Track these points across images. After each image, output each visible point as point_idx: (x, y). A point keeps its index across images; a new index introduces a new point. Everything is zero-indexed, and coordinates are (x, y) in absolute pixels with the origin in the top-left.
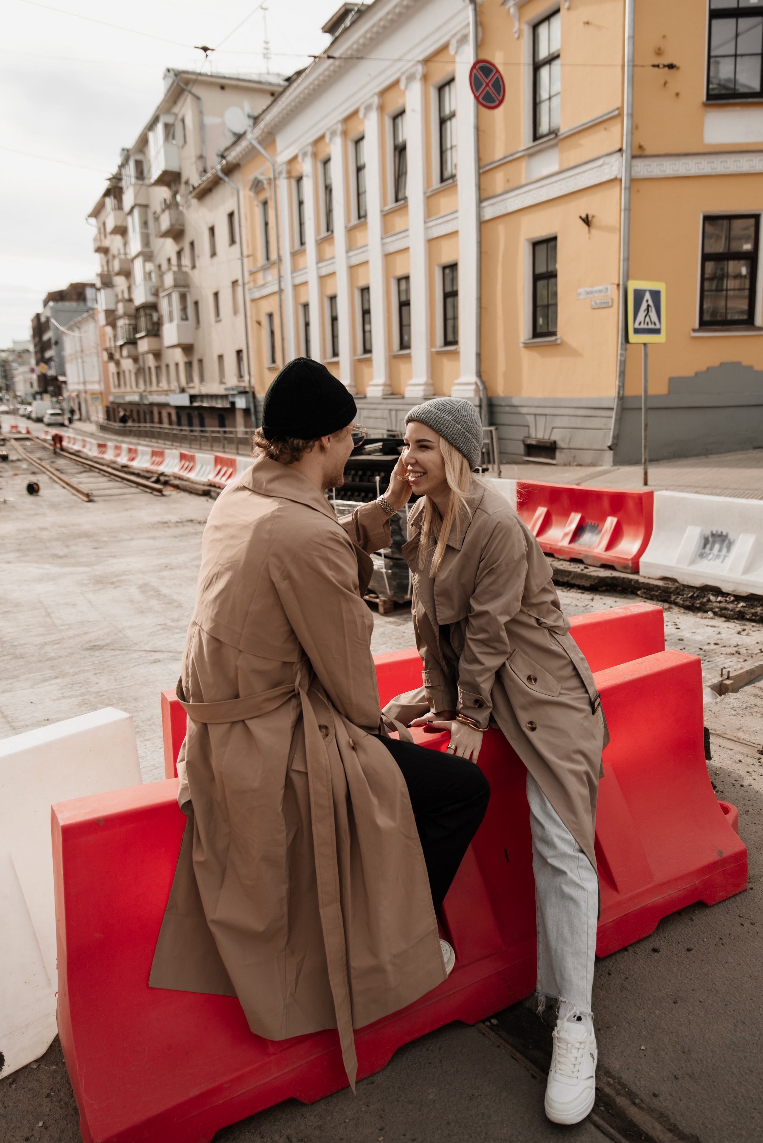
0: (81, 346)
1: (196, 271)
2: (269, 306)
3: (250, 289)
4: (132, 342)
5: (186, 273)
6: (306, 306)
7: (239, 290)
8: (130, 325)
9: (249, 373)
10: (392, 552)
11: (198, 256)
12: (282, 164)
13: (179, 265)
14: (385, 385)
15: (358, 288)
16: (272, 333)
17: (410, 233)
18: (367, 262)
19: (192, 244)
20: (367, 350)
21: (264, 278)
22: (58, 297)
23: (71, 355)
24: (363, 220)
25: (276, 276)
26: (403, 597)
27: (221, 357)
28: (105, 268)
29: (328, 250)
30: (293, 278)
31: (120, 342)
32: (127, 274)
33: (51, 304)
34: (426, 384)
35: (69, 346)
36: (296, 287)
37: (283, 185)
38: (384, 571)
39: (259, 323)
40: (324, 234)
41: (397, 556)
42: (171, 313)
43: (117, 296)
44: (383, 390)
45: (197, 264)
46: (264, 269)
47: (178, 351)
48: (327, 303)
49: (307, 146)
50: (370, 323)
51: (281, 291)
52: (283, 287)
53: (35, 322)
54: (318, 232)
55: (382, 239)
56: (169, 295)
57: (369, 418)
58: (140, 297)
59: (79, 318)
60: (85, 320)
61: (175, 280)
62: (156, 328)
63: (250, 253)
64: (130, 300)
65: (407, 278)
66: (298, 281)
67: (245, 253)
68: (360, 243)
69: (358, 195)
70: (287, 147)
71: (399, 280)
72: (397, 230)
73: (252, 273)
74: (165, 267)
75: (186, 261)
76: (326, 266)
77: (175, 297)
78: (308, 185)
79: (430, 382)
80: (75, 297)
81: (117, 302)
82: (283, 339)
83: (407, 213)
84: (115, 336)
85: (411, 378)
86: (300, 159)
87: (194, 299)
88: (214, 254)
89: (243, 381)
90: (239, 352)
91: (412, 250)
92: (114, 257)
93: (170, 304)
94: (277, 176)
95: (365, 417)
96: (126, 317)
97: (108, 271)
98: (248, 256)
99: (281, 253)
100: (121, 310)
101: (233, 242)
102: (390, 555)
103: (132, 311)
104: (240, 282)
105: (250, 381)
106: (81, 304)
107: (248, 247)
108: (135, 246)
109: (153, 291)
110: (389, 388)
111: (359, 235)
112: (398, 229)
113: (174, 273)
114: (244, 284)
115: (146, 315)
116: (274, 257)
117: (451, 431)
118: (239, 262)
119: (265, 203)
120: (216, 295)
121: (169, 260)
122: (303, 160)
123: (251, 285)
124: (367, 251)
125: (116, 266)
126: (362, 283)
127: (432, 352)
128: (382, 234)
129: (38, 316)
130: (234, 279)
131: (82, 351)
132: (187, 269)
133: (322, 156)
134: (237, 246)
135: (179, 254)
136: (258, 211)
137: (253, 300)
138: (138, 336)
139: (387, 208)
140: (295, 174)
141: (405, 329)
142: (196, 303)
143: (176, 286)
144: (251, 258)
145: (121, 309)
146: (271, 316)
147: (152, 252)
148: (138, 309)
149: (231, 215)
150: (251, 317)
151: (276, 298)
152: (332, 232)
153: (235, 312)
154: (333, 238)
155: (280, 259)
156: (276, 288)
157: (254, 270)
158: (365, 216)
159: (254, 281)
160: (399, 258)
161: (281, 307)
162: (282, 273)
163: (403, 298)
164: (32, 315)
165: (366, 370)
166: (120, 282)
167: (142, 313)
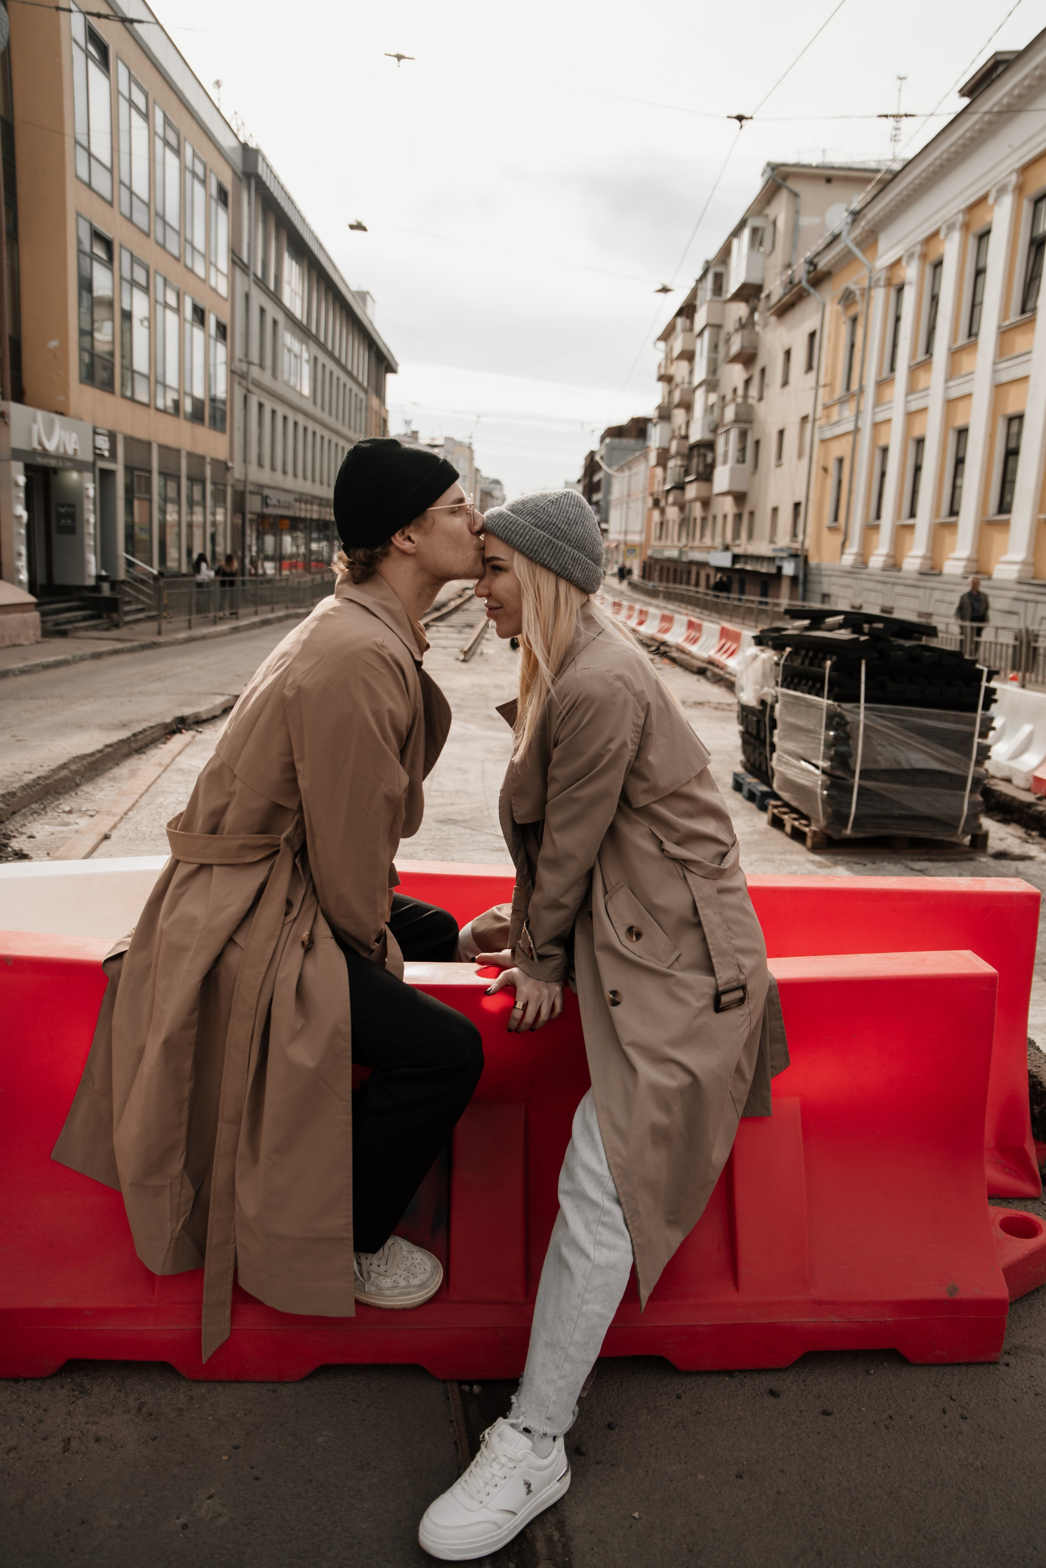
0: (629, 490)
1: (763, 403)
2: (840, 448)
3: (821, 427)
4: (680, 487)
5: (751, 407)
6: (885, 450)
7: (809, 426)
8: (681, 466)
9: (804, 532)
10: (832, 767)
11: (768, 386)
12: (881, 270)
13: (745, 396)
14: (969, 560)
15: (954, 429)
16: (840, 483)
17: (1033, 356)
18: (969, 395)
19: (763, 371)
20: (954, 512)
21: (840, 413)
22: (616, 432)
23: (617, 500)
24: (973, 339)
25: (854, 412)
26: (840, 832)
27: (775, 510)
28: (666, 400)
29: (922, 377)
30: (874, 414)
31: (668, 487)
32: (687, 406)
33: (608, 440)
34: (1024, 563)
35: (617, 490)
36: (876, 425)
37: (879, 295)
38: (819, 790)
39: (825, 470)
40: (921, 357)
41: (838, 773)
42: (726, 453)
43: (673, 432)
44: (966, 566)
45: (765, 395)
46: (842, 402)
47: (729, 501)
48: (912, 447)
49: (915, 245)
50: (962, 476)
51: (857, 430)
52: (860, 425)
53: (589, 459)
54: (913, 354)
55: (995, 363)
56: (727, 431)
57: (941, 601)
58: (696, 435)
59: (631, 458)
60: (637, 459)
61: (737, 414)
62: (708, 471)
63: (828, 381)
64: (686, 437)
65: (1020, 417)
66: (880, 418)
67: (822, 381)
68: (965, 369)
69: (973, 306)
70: (892, 247)
71: (1010, 420)
72: (1017, 352)
73: (827, 407)
74: (729, 396)
75: (754, 392)
76: (916, 399)
77: (734, 435)
78: (909, 295)
79: (1031, 560)
80: (634, 433)
81: (673, 437)
82: (850, 492)
83: (1033, 330)
84: (665, 479)
85: (1005, 552)
86: (904, 263)
87: (756, 438)
88: (785, 383)
89: (796, 542)
90: (797, 505)
91: (1032, 380)
92: (677, 385)
93: (727, 443)
94: (873, 284)
95: (937, 601)
96: (679, 458)
97: (669, 403)
98: (825, 386)
99: (865, 382)
100: (673, 449)
101: (809, 367)
102: (829, 770)
103: (685, 451)
104: (811, 418)
105: (803, 543)
106: (640, 442)
107: (826, 374)
108: (701, 373)
109: (712, 427)
110: (974, 565)
111: (965, 359)
112: (1019, 350)
113: (737, 405)
114: (814, 421)
115: (699, 455)
116: (855, 387)
117: (527, 541)
118: (813, 392)
119: (854, 320)
120: (781, 433)
121: (735, 390)
122: (908, 263)
123: (823, 422)
124: (972, 380)
125: (677, 396)
126: (959, 423)
127: (1039, 520)
128: (995, 357)
129: (592, 454)
130: (803, 414)
131: (629, 495)
132: (752, 401)
133: (933, 257)
134: (813, 374)
135: (747, 382)
136: (845, 330)
137: (823, 441)
138: (688, 479)
139: (1007, 323)
140: (896, 281)
141: (1008, 486)
142: (757, 443)
143: (736, 421)
144: (828, 388)
145: (674, 447)
146: (841, 461)
147: (718, 381)
148: (692, 448)
149: (812, 335)
150: (818, 462)
151: (850, 438)
152: (931, 355)
153: (800, 455)
154: (931, 363)
155: (861, 390)
156: (850, 427)
157: (829, 402)
158: (977, 335)
159: (828, 417)
160: (1014, 390)
161: (854, 450)
162: (862, 408)
163: (1012, 444)
164: (586, 453)
165: (948, 538)
166: (679, 415)
167: (695, 453)
